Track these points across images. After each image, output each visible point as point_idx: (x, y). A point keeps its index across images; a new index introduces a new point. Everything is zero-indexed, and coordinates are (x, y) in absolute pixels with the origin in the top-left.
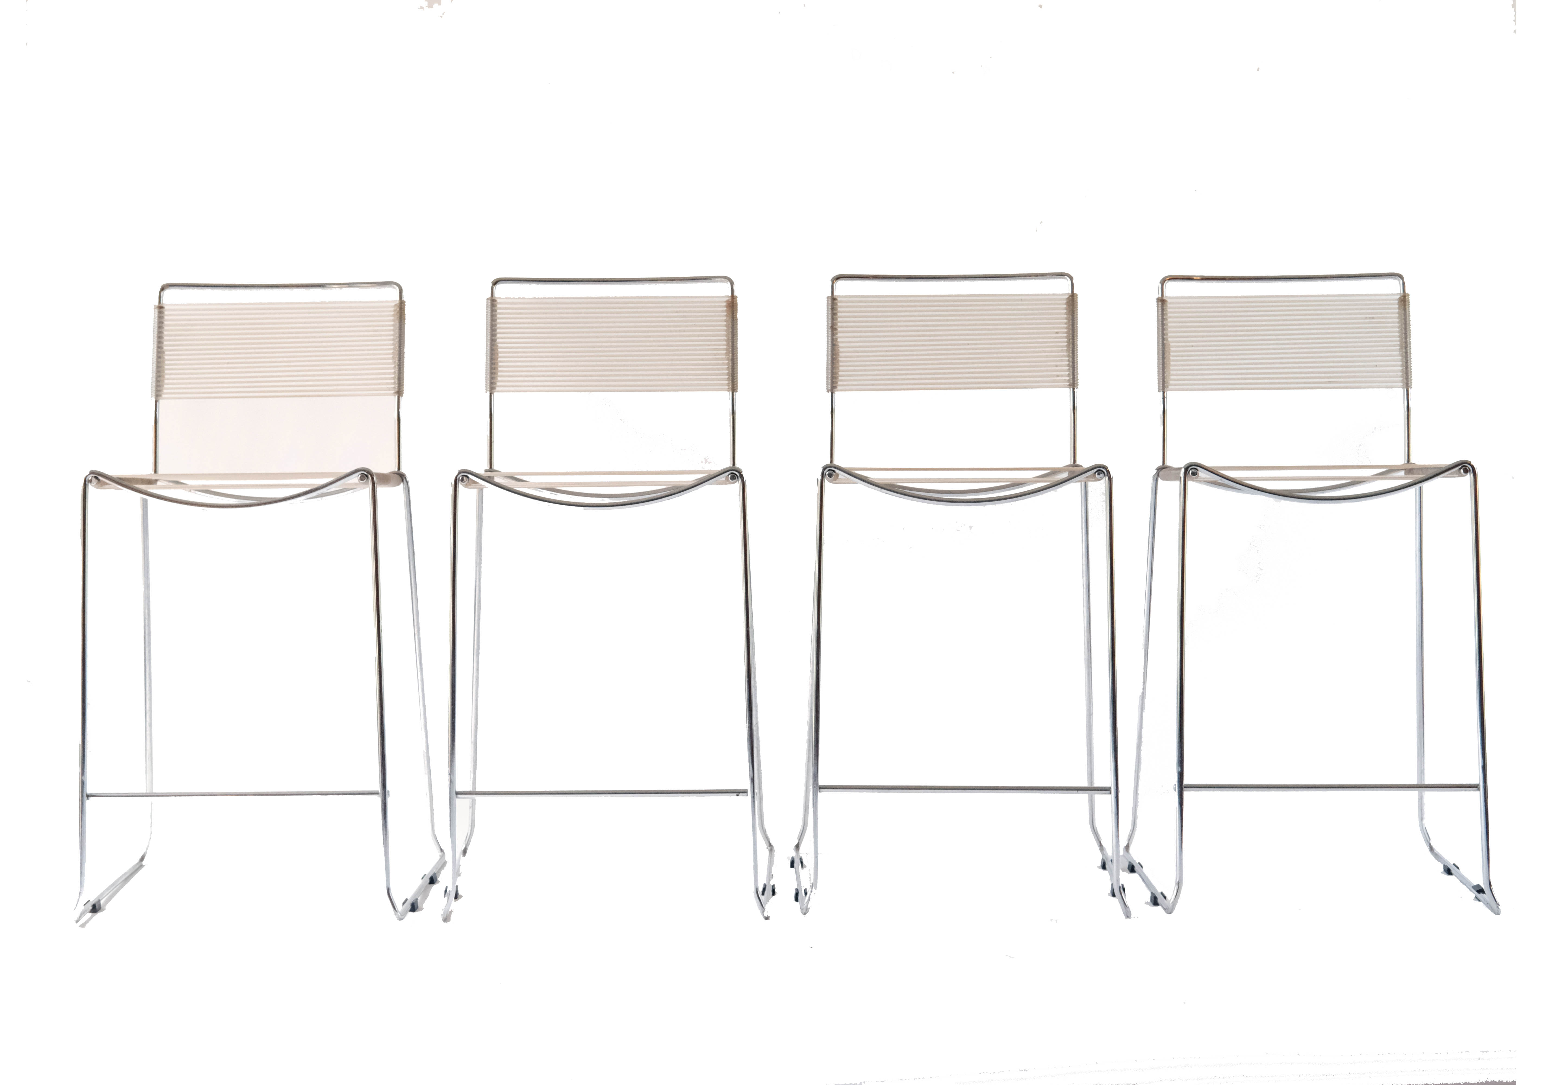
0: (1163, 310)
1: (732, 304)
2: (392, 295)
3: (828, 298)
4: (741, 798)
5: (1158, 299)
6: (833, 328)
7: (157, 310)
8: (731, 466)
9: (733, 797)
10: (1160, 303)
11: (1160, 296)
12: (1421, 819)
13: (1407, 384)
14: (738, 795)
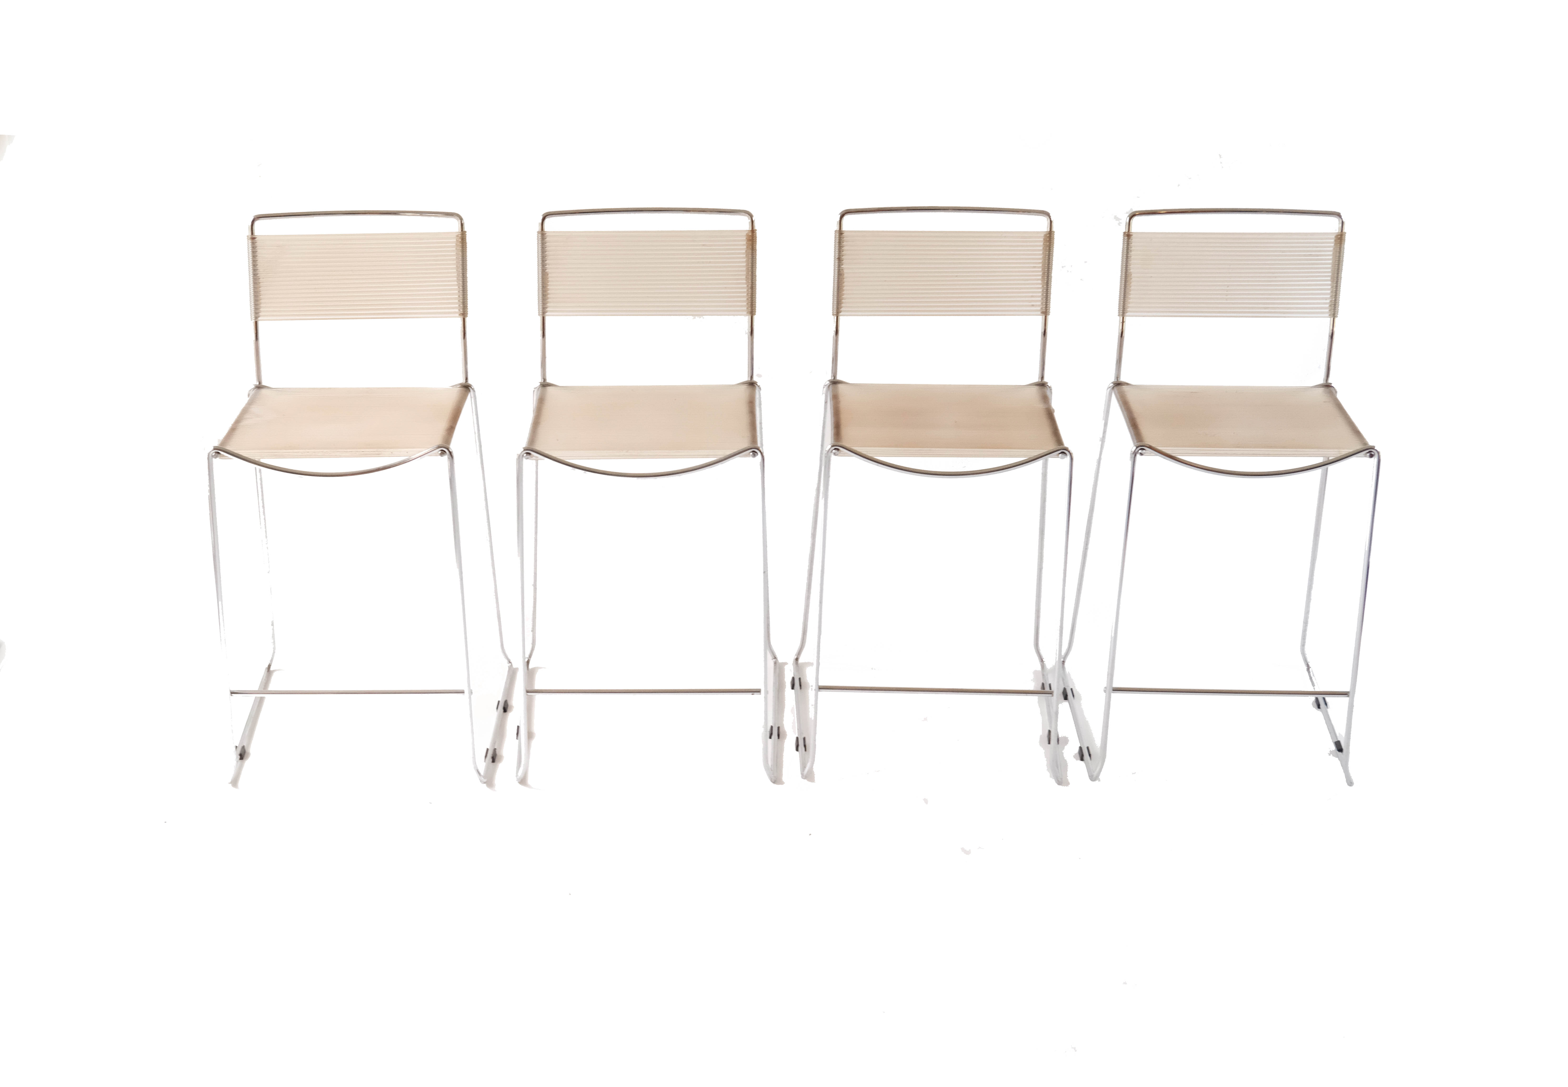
0: (1128, 244)
1: (752, 237)
2: (453, 226)
3: (836, 231)
4: (756, 696)
5: (1124, 233)
6: (839, 259)
7: (250, 241)
8: (749, 380)
9: (749, 695)
10: (1126, 238)
11: (1127, 231)
12: (1303, 645)
13: (1334, 314)
14: (753, 694)
